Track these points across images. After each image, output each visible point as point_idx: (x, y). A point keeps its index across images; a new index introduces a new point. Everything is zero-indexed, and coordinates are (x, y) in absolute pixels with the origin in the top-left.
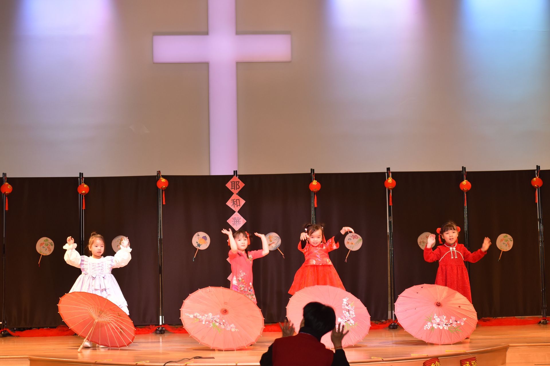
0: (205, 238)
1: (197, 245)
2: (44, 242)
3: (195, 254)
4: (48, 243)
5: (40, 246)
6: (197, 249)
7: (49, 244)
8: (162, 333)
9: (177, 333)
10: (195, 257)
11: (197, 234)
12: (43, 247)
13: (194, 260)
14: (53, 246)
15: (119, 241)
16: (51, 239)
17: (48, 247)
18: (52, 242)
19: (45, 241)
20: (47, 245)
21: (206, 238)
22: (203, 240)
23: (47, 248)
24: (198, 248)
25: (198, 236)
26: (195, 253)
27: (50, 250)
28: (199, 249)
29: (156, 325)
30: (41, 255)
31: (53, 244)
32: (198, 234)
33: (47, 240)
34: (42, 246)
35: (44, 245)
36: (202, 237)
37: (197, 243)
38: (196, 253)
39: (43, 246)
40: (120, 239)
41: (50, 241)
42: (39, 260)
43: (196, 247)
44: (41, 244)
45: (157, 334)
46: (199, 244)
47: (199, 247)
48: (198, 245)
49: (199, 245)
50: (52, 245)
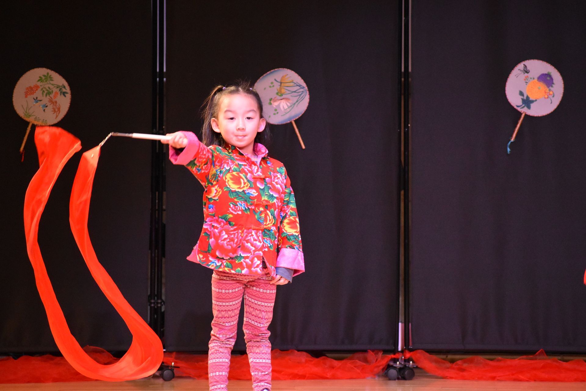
0: (546, 79)
1: (520, 103)
2: (39, 84)
3: (514, 131)
4: (51, 86)
5: (26, 97)
6: (520, 114)
7: (55, 90)
8: (404, 378)
9: (451, 378)
10: (512, 140)
11: (521, 66)
12: (36, 100)
13: (509, 150)
14: (69, 96)
15: (277, 85)
16: (61, 74)
17: (51, 101)
18: (66, 84)
19: (40, 80)
20: (49, 93)
21: (552, 79)
22: (542, 86)
23: (48, 104)
24: (524, 111)
25: (526, 71)
26: (516, 126)
27: (59, 109)
28: (526, 116)
29: (386, 352)
30: (27, 123)
31: (68, 90)
32: (525, 66)
33: (48, 78)
34: (30, 98)
35: (38, 94)
36: (538, 75)
37: (521, 94)
38: (518, 126)
39: (35, 96)
40: (279, 80)
41: (59, 80)
42: (23, 139)
43: (519, 109)
44: (30, 90)
45: (390, 379)
46: (528, 97)
47: (529, 107)
48: (523, 101)
49: (527, 102)
50: (64, 94)
